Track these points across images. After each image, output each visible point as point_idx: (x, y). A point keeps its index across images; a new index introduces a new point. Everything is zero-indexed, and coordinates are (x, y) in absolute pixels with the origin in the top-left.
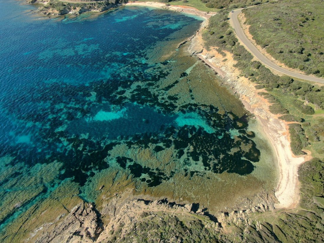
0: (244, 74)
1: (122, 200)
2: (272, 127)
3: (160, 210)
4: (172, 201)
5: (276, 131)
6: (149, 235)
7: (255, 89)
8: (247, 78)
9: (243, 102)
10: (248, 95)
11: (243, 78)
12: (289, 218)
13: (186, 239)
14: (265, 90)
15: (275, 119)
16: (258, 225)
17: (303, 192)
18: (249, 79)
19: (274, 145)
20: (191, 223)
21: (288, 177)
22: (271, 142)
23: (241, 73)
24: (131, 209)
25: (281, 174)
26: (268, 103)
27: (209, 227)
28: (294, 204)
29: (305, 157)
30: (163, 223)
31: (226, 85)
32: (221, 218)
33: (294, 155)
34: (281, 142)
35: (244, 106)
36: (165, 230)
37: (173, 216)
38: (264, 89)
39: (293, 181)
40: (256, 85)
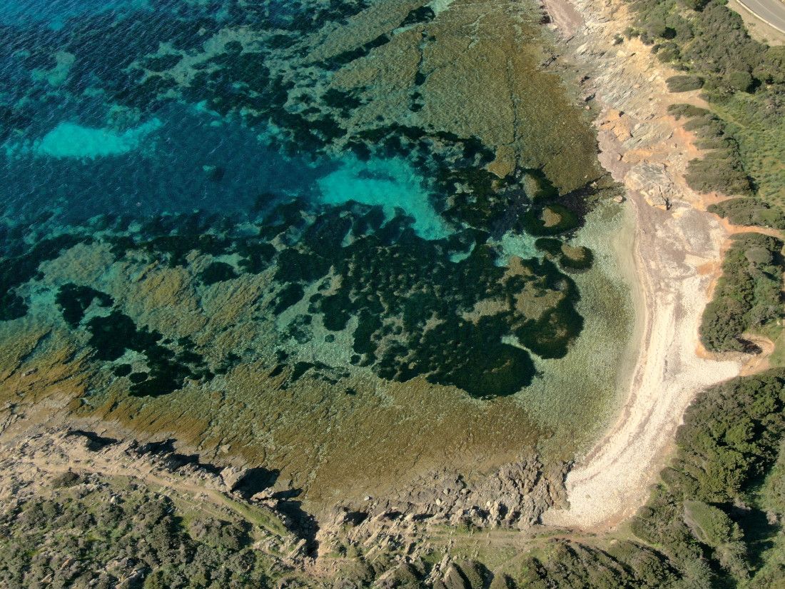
0: (642, 30)
1: (25, 425)
2: (671, 240)
4: (188, 451)
5: (679, 257)
6: (49, 542)
7: (665, 89)
8: (647, 43)
9: (602, 138)
10: (631, 113)
11: (635, 44)
13: (161, 573)
14: (702, 96)
15: (694, 209)
18: (656, 49)
19: (650, 306)
20: (208, 528)
21: (642, 426)
22: (641, 294)
23: (634, 24)
24: (32, 456)
25: (623, 412)
26: (694, 148)
27: (266, 548)
28: (616, 519)
31: (566, 67)
32: (329, 529)
33: (702, 348)
34: (679, 297)
35: (600, 152)
36: (108, 535)
37: (161, 498)
38: (700, 91)
39: (654, 439)
40: (673, 73)
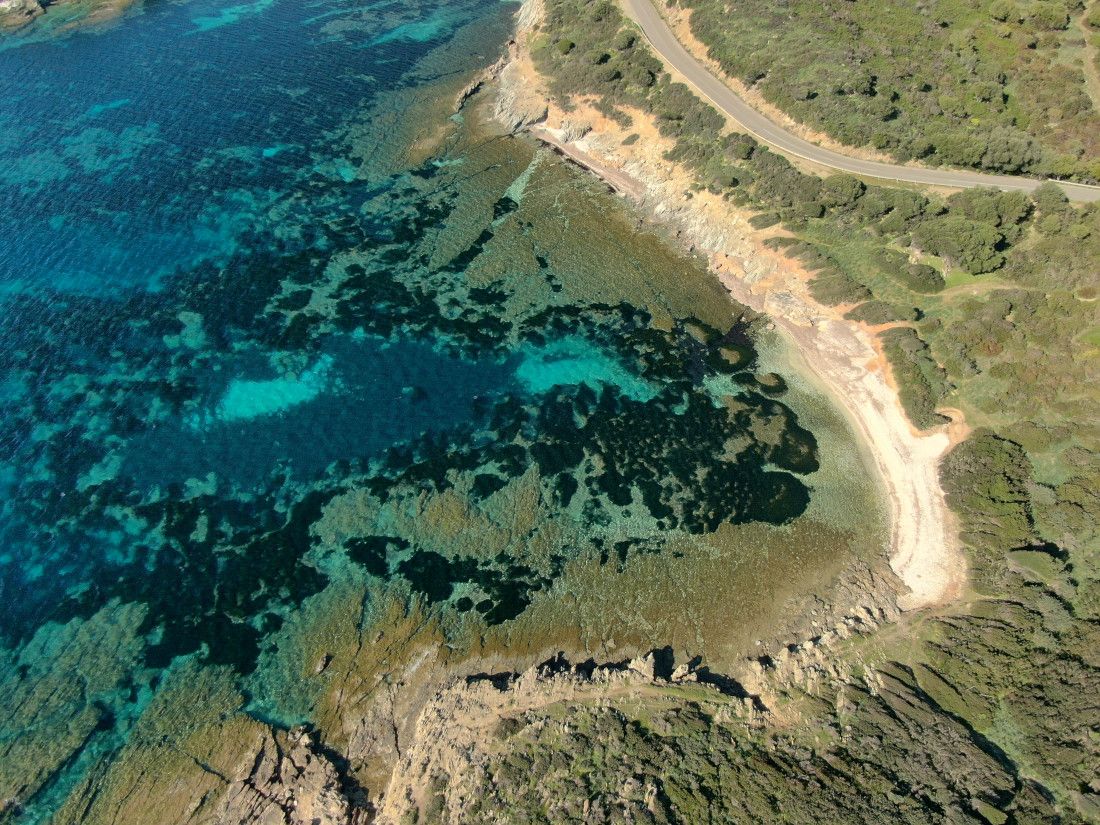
0: (707, 185)
2: (832, 350)
3: (555, 699)
5: (846, 361)
6: (546, 794)
7: (750, 229)
8: (718, 193)
9: (722, 279)
10: (734, 254)
11: (704, 197)
12: (953, 633)
13: (671, 779)
14: (785, 228)
15: (833, 321)
16: (870, 675)
17: (970, 544)
18: (726, 197)
19: (852, 407)
20: (667, 720)
21: (916, 504)
22: (841, 400)
23: (697, 179)
24: (452, 718)
25: (892, 499)
26: (804, 272)
27: (727, 718)
28: (954, 586)
29: (947, 432)
30: (578, 740)
31: (656, 226)
32: (753, 679)
33: (915, 430)
34: (870, 394)
35: (730, 291)
36: (592, 764)
37: (605, 710)
38: (781, 224)
39: (933, 513)
40: (752, 214)
